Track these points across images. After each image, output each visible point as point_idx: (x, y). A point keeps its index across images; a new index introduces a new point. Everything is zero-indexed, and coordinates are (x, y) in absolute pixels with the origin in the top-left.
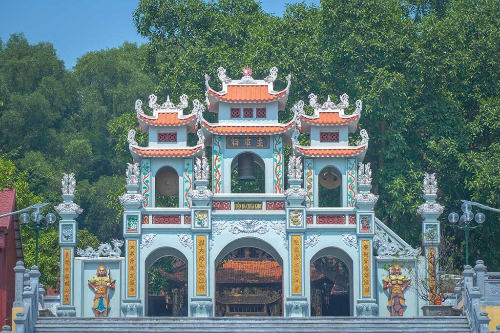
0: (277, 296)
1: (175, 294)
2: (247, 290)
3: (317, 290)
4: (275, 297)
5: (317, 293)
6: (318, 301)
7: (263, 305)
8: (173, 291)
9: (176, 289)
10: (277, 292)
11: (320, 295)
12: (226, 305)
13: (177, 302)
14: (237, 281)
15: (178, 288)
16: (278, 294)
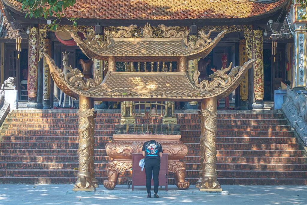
0: (206, 42)
1: (31, 36)
2: (147, 30)
3: (255, 32)
4: (203, 43)
5: (255, 36)
6: (258, 49)
7: (178, 58)
8: (28, 32)
9: (34, 29)
10: (207, 33)
11: (260, 38)
12: (108, 57)
13: (36, 49)
14: (132, 15)
15: (37, 26)
16: (209, 38)
